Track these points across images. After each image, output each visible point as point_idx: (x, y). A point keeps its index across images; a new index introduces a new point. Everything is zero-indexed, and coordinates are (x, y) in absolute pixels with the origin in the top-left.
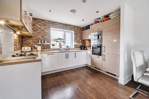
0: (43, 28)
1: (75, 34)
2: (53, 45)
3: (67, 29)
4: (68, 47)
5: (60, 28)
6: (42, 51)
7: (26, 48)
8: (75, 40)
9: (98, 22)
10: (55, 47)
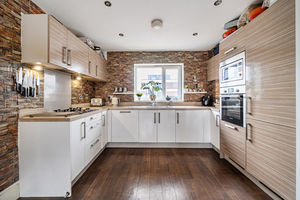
0: (121, 65)
1: (187, 70)
2: (139, 95)
3: (167, 62)
4: (168, 99)
5: (151, 62)
6: (118, 105)
7: (96, 100)
8: (185, 83)
9: (236, 28)
10: (142, 99)
